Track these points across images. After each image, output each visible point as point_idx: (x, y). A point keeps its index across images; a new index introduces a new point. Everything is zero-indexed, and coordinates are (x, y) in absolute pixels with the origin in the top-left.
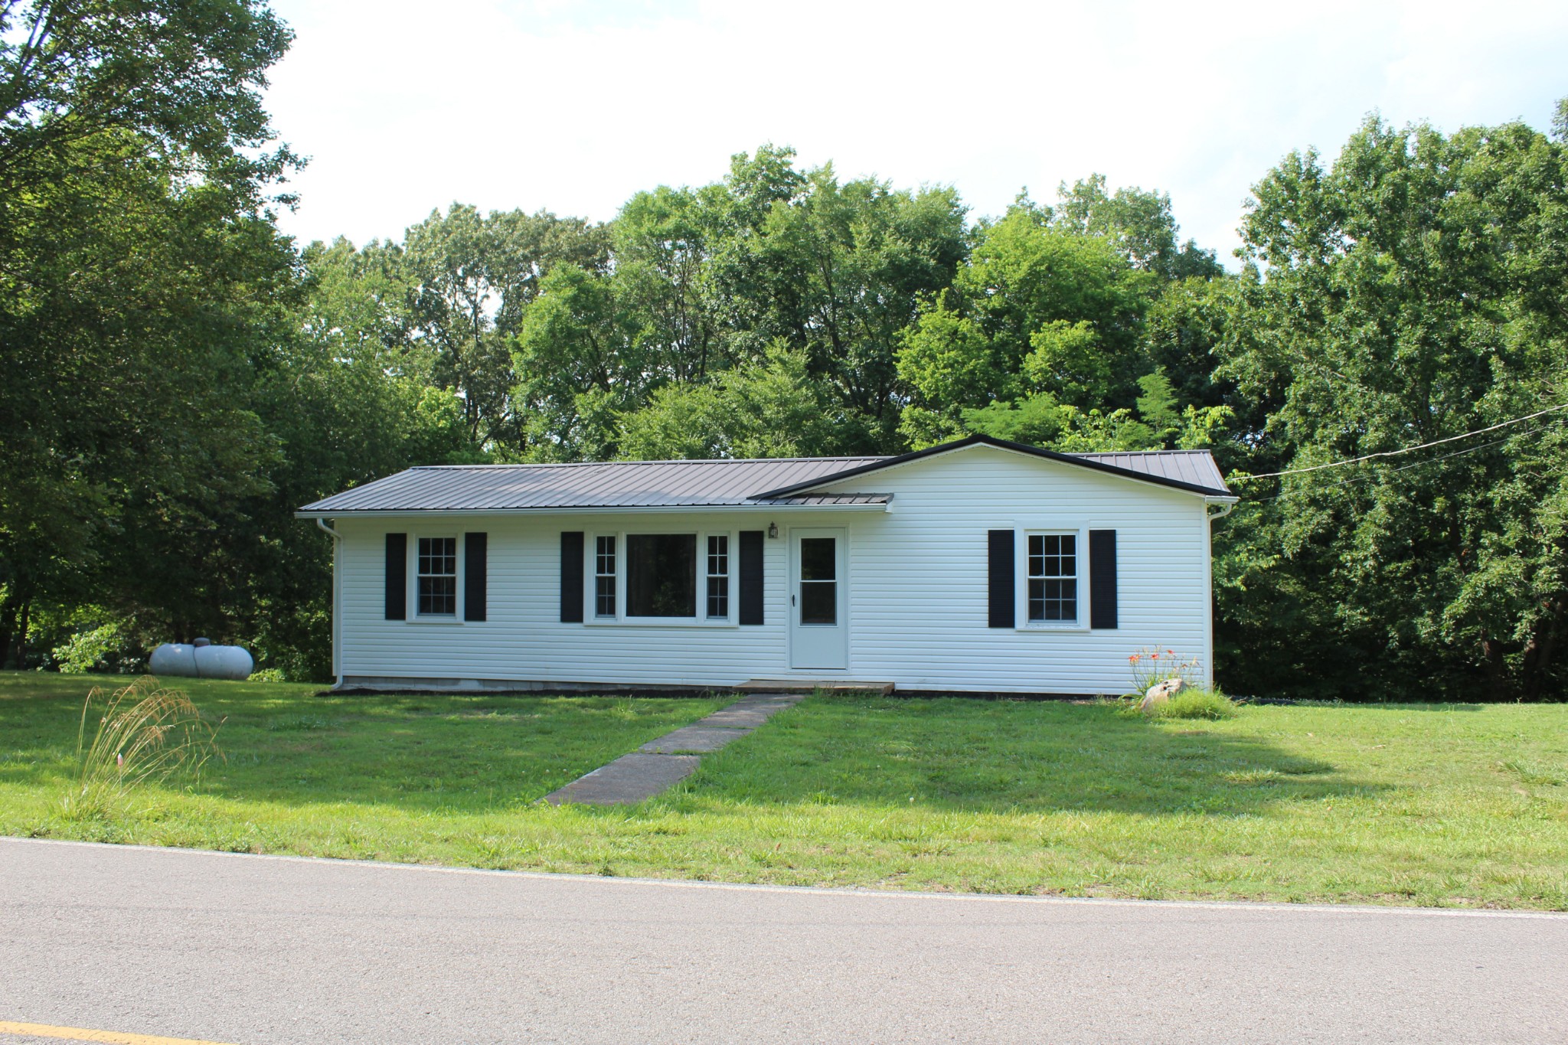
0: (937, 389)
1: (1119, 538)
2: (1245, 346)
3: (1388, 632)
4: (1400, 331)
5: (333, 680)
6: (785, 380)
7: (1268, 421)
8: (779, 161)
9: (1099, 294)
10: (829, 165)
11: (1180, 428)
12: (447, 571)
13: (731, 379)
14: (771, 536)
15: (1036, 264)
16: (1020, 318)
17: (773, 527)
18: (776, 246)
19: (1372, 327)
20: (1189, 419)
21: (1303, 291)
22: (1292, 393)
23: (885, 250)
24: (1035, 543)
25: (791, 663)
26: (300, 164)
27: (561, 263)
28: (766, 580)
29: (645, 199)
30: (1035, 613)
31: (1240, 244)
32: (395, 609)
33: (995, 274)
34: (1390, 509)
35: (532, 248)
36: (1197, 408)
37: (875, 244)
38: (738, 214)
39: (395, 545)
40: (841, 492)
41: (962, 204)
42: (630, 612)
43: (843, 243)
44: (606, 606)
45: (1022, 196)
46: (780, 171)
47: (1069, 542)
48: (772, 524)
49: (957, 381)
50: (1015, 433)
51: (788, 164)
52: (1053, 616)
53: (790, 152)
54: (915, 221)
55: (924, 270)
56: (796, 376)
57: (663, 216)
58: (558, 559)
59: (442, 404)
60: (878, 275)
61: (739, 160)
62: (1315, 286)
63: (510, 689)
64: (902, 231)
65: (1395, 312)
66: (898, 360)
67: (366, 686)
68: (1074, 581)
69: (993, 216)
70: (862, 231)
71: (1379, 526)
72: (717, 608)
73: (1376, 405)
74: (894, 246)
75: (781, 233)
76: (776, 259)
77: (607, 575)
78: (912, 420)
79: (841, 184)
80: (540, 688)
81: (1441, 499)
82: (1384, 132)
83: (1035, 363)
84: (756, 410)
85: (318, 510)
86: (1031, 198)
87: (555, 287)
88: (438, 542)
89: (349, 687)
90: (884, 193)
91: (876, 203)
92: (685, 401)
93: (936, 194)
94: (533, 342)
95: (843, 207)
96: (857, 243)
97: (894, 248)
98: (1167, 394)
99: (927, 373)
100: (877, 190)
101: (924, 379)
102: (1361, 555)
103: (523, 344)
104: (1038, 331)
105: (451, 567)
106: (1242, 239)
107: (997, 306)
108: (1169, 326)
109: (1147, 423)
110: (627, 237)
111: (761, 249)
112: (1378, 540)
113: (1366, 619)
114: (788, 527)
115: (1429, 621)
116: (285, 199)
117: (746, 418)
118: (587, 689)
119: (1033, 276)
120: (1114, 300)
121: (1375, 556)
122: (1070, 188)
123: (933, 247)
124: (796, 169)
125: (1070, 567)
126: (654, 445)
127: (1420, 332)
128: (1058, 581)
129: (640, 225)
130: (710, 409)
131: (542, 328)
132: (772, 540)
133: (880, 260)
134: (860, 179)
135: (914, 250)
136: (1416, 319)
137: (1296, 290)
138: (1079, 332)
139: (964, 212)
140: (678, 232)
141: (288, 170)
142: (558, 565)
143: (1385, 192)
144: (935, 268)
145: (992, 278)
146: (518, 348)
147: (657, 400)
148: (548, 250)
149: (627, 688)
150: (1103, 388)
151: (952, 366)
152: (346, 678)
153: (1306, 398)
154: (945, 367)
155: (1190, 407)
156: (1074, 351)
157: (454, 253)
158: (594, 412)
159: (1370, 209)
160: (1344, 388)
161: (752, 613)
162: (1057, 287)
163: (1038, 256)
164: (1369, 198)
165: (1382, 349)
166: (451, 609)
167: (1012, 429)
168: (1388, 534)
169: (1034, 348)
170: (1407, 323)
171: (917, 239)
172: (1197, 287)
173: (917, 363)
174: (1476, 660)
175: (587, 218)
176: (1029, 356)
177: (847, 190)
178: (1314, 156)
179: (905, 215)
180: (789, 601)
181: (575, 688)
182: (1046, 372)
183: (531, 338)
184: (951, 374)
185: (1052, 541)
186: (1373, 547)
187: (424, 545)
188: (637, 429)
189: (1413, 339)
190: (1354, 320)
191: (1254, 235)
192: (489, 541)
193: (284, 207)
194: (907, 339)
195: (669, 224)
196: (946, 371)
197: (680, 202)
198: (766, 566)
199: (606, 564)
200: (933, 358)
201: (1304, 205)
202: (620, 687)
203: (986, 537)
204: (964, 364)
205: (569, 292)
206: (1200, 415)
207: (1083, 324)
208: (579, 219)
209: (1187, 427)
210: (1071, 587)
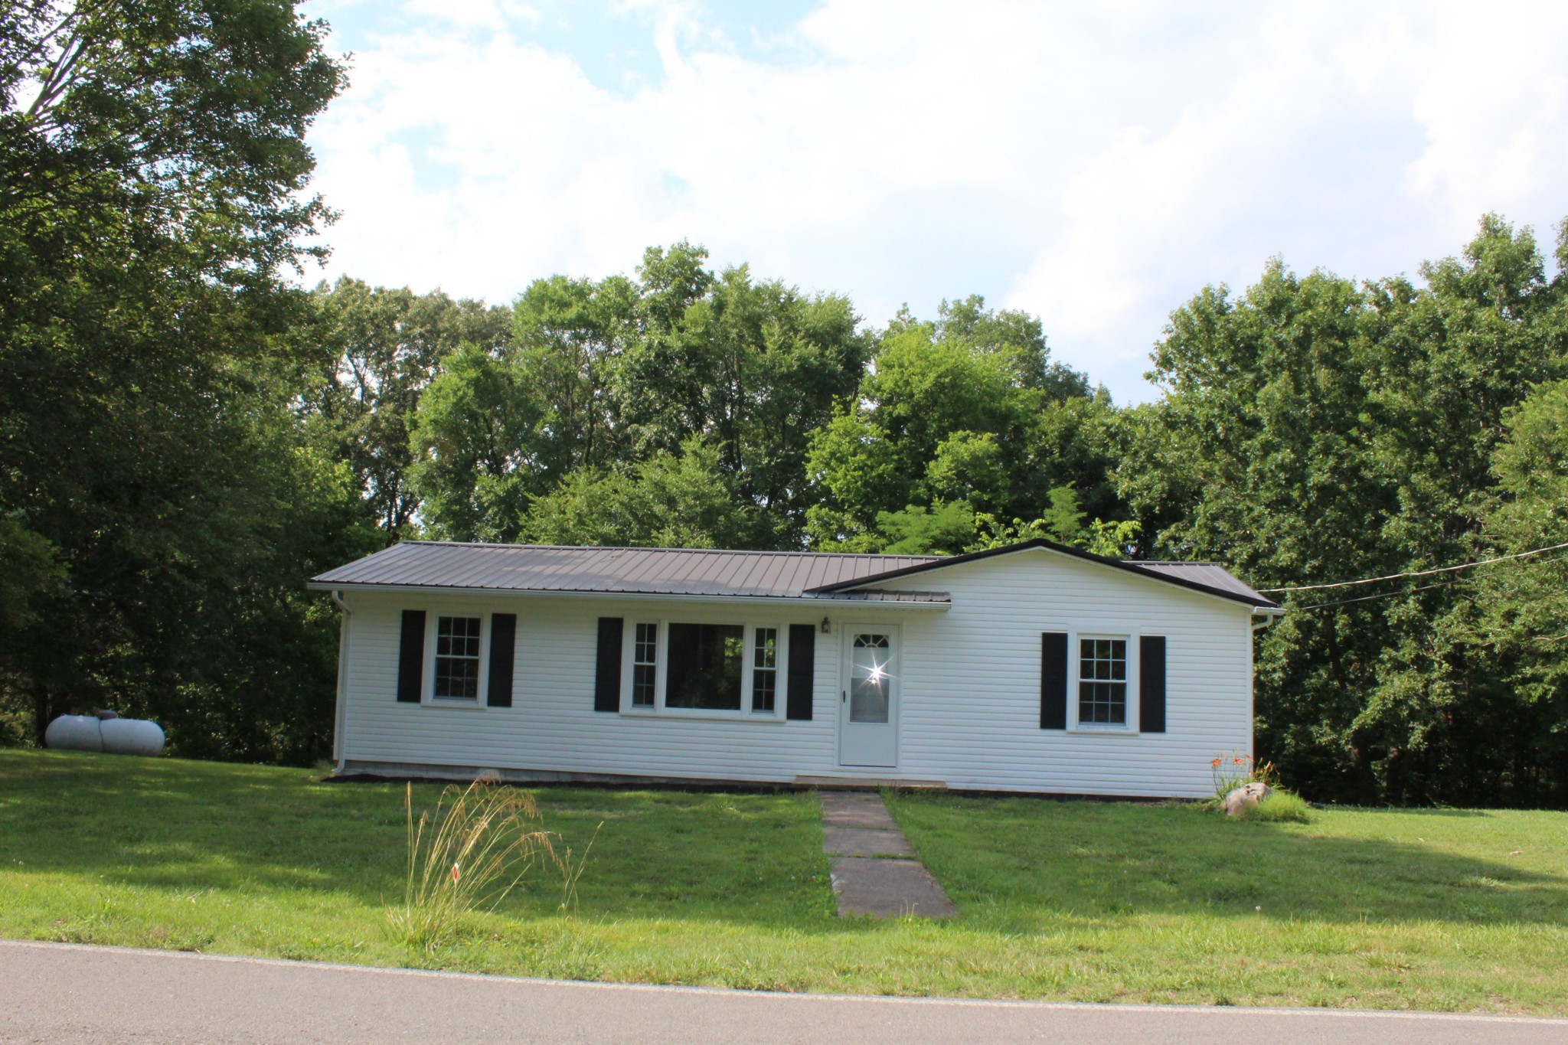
0: (848, 491)
1: (1168, 644)
2: (1149, 466)
3: (1284, 739)
4: (1311, 459)
5: (334, 763)
6: (702, 475)
7: (1159, 537)
8: (691, 260)
9: (997, 408)
10: (745, 267)
11: (1088, 540)
12: (469, 653)
13: (650, 472)
14: (825, 631)
15: (940, 376)
16: (922, 427)
17: (826, 622)
18: (694, 342)
19: (1286, 455)
20: (1096, 531)
21: (1220, 417)
22: (1201, 512)
23: (796, 353)
24: (1087, 647)
25: (839, 760)
26: (330, 218)
27: (464, 343)
28: (816, 674)
29: (545, 286)
30: (1085, 715)
31: (1152, 367)
32: (409, 691)
33: (900, 383)
34: (1299, 625)
35: (428, 327)
36: (1104, 522)
37: (786, 347)
38: (655, 309)
39: (412, 624)
40: (911, 590)
41: (855, 314)
42: (670, 703)
43: (752, 343)
44: (644, 695)
45: (903, 312)
46: (692, 269)
47: (1120, 647)
48: (826, 619)
49: (866, 484)
50: (933, 537)
51: (697, 263)
52: (1102, 718)
53: (703, 253)
54: (822, 327)
55: (833, 374)
56: (712, 472)
57: (564, 305)
58: (594, 645)
59: (338, 477)
60: (787, 377)
61: (654, 253)
62: (1231, 413)
63: (535, 779)
64: (813, 336)
65: (1307, 443)
66: (808, 460)
67: (371, 771)
68: (1123, 686)
69: (877, 328)
70: (773, 332)
71: (1289, 641)
72: (764, 701)
73: (1285, 527)
74: (804, 350)
75: (700, 330)
76: (692, 354)
77: (646, 663)
78: (818, 519)
79: (752, 286)
80: (568, 779)
81: (1345, 616)
82: (1285, 276)
83: (939, 469)
84: (671, 502)
85: (334, 582)
86: (913, 314)
87: (456, 367)
88: (460, 623)
89: (351, 772)
90: (790, 298)
91: (783, 308)
92: (596, 489)
93: (832, 301)
94: (435, 422)
95: (757, 309)
96: (768, 344)
97: (805, 352)
98: (1073, 507)
99: (840, 474)
100: (783, 296)
101: (835, 480)
102: (1269, 667)
103: (423, 422)
104: (946, 439)
105: (474, 648)
106: (1154, 363)
107: (902, 413)
108: (1051, 442)
109: (1054, 533)
110: (525, 323)
111: (679, 344)
112: (1288, 653)
113: (1265, 726)
114: (840, 621)
115: (1326, 729)
116: (318, 253)
117: (659, 509)
118: (620, 781)
119: (939, 386)
120: (1009, 415)
121: (1283, 669)
122: (951, 306)
123: (840, 352)
124: (705, 268)
125: (1120, 671)
126: (566, 531)
127: (1332, 461)
128: (1107, 685)
129: (541, 312)
130: (626, 499)
131: (444, 406)
132: (825, 635)
133: (791, 362)
134: (769, 284)
135: (822, 355)
136: (1326, 451)
137: (1214, 416)
138: (983, 443)
139: (855, 322)
140: (582, 321)
141: (318, 222)
142: (594, 652)
143: (1296, 331)
144: (842, 373)
145: (899, 387)
146: (415, 425)
147: (568, 485)
148: (446, 330)
149: (664, 781)
150: (1005, 498)
151: (861, 468)
152: (349, 763)
153: (1215, 518)
154: (855, 470)
155: (1098, 521)
156: (976, 461)
157: (350, 325)
158: (496, 495)
159: (1281, 345)
160: (1250, 510)
161: (801, 707)
162: (959, 399)
163: (942, 369)
164: (1279, 335)
165: (1296, 474)
166: (472, 693)
167: (931, 534)
168: (1297, 647)
169: (938, 456)
170: (1318, 453)
171: (825, 347)
172: (1079, 408)
173: (827, 464)
174: (1342, 767)
175: (482, 301)
176: (932, 464)
177: (758, 292)
178: (1225, 293)
179: (811, 320)
180: (839, 698)
181: (606, 780)
182: (951, 480)
183: (432, 417)
184: (861, 476)
185: (1103, 645)
186: (1285, 660)
187: (444, 624)
188: (549, 513)
189: (1326, 468)
190: (1268, 448)
191: (1166, 362)
192: (518, 622)
193: (314, 259)
194: (816, 440)
195: (571, 313)
196: (856, 474)
197: (581, 292)
198: (817, 660)
199: (645, 652)
200: (841, 461)
201: (1220, 337)
202: (656, 781)
203: (1040, 640)
204: (872, 468)
205: (473, 373)
206: (1111, 528)
207: (988, 435)
208: (475, 301)
209: (1094, 539)
210: (1120, 691)
